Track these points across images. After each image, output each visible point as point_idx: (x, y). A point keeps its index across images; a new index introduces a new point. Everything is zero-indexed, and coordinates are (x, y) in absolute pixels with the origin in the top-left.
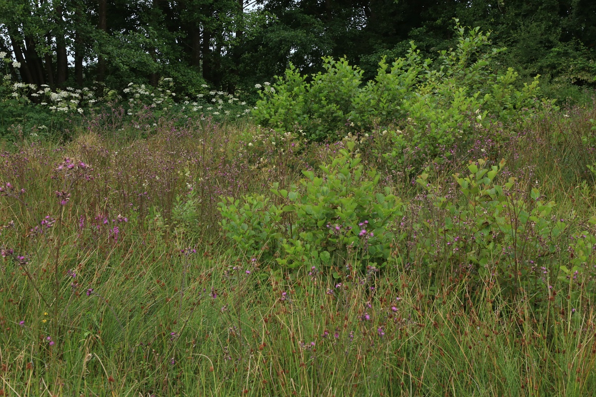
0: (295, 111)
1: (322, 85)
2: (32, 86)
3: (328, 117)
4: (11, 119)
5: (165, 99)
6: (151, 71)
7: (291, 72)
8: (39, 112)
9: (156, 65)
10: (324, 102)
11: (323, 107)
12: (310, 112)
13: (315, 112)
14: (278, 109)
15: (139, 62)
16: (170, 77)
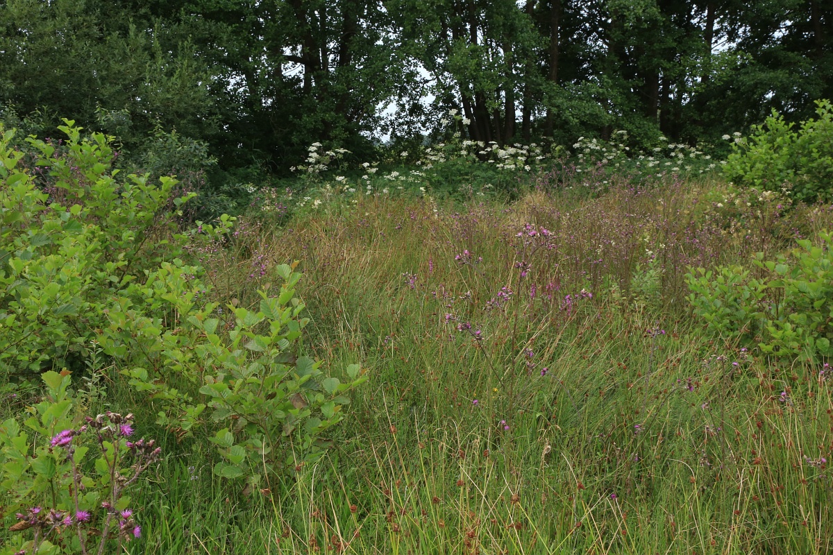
0: (777, 165)
1: (813, 135)
2: (481, 144)
3: (819, 173)
4: (459, 178)
5: (617, 154)
6: (603, 124)
7: (774, 119)
8: (486, 170)
9: (608, 116)
10: (815, 155)
11: (813, 160)
12: (796, 167)
13: (803, 166)
14: (755, 163)
15: (591, 115)
16: (624, 130)
